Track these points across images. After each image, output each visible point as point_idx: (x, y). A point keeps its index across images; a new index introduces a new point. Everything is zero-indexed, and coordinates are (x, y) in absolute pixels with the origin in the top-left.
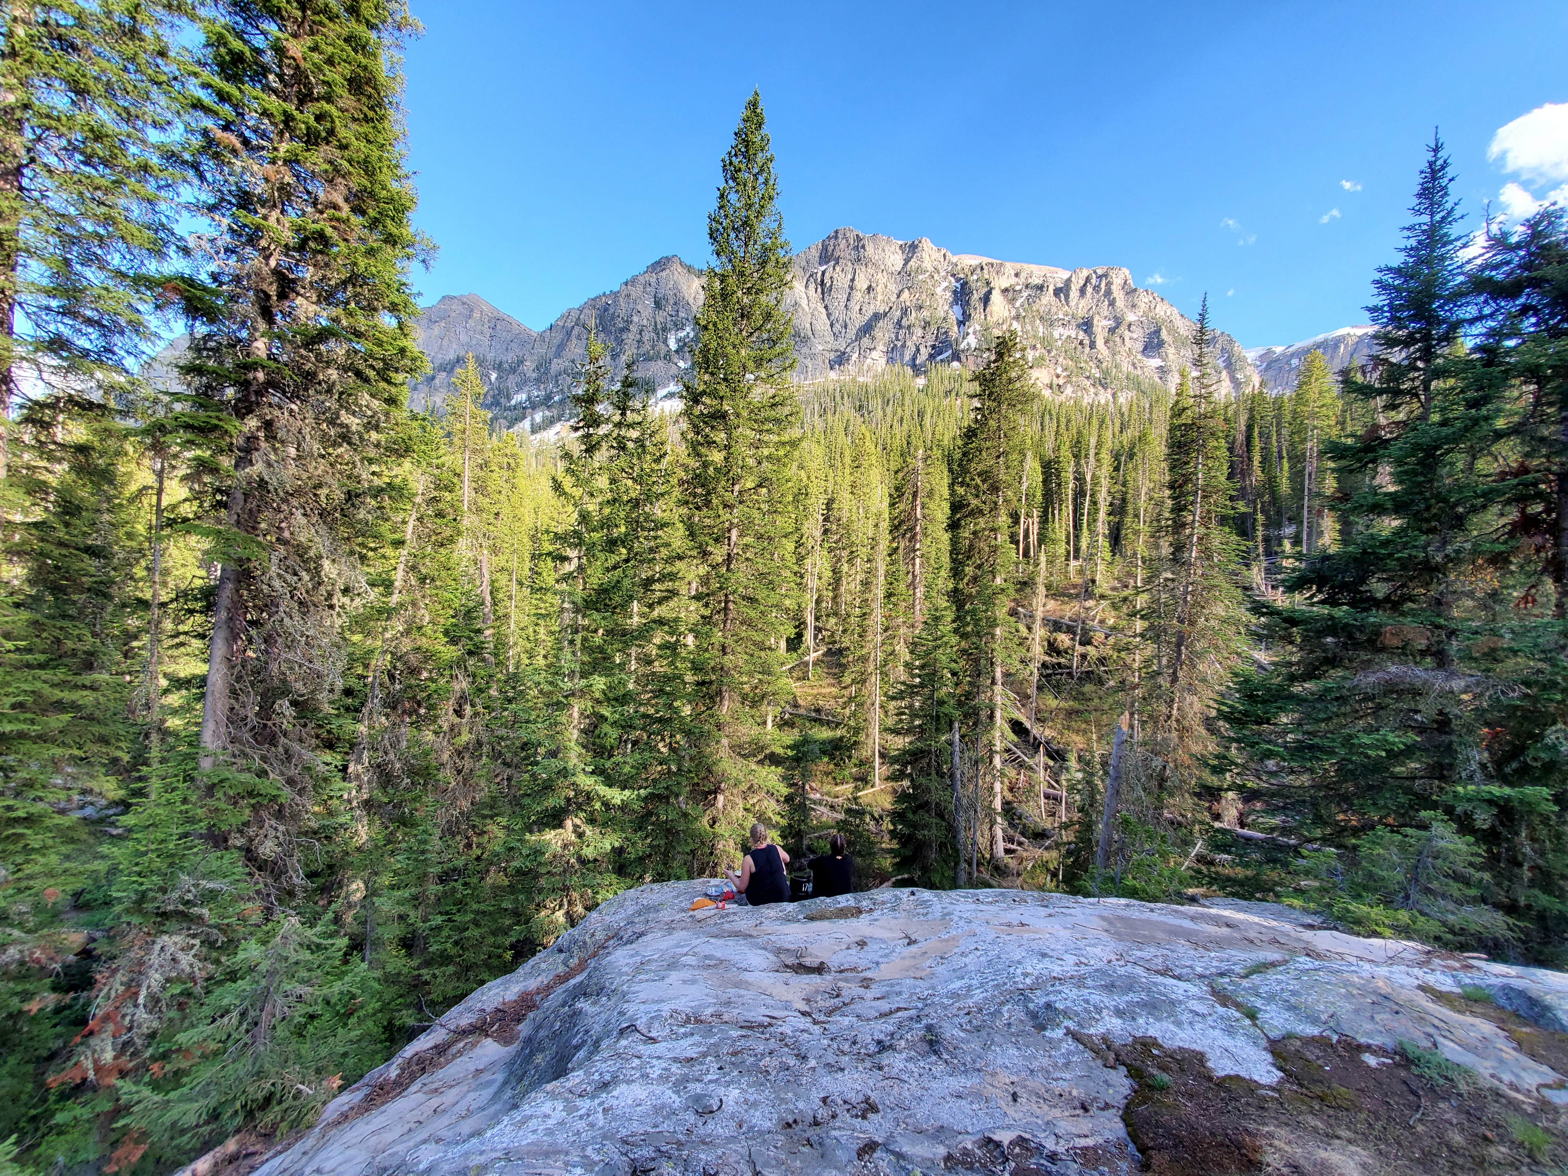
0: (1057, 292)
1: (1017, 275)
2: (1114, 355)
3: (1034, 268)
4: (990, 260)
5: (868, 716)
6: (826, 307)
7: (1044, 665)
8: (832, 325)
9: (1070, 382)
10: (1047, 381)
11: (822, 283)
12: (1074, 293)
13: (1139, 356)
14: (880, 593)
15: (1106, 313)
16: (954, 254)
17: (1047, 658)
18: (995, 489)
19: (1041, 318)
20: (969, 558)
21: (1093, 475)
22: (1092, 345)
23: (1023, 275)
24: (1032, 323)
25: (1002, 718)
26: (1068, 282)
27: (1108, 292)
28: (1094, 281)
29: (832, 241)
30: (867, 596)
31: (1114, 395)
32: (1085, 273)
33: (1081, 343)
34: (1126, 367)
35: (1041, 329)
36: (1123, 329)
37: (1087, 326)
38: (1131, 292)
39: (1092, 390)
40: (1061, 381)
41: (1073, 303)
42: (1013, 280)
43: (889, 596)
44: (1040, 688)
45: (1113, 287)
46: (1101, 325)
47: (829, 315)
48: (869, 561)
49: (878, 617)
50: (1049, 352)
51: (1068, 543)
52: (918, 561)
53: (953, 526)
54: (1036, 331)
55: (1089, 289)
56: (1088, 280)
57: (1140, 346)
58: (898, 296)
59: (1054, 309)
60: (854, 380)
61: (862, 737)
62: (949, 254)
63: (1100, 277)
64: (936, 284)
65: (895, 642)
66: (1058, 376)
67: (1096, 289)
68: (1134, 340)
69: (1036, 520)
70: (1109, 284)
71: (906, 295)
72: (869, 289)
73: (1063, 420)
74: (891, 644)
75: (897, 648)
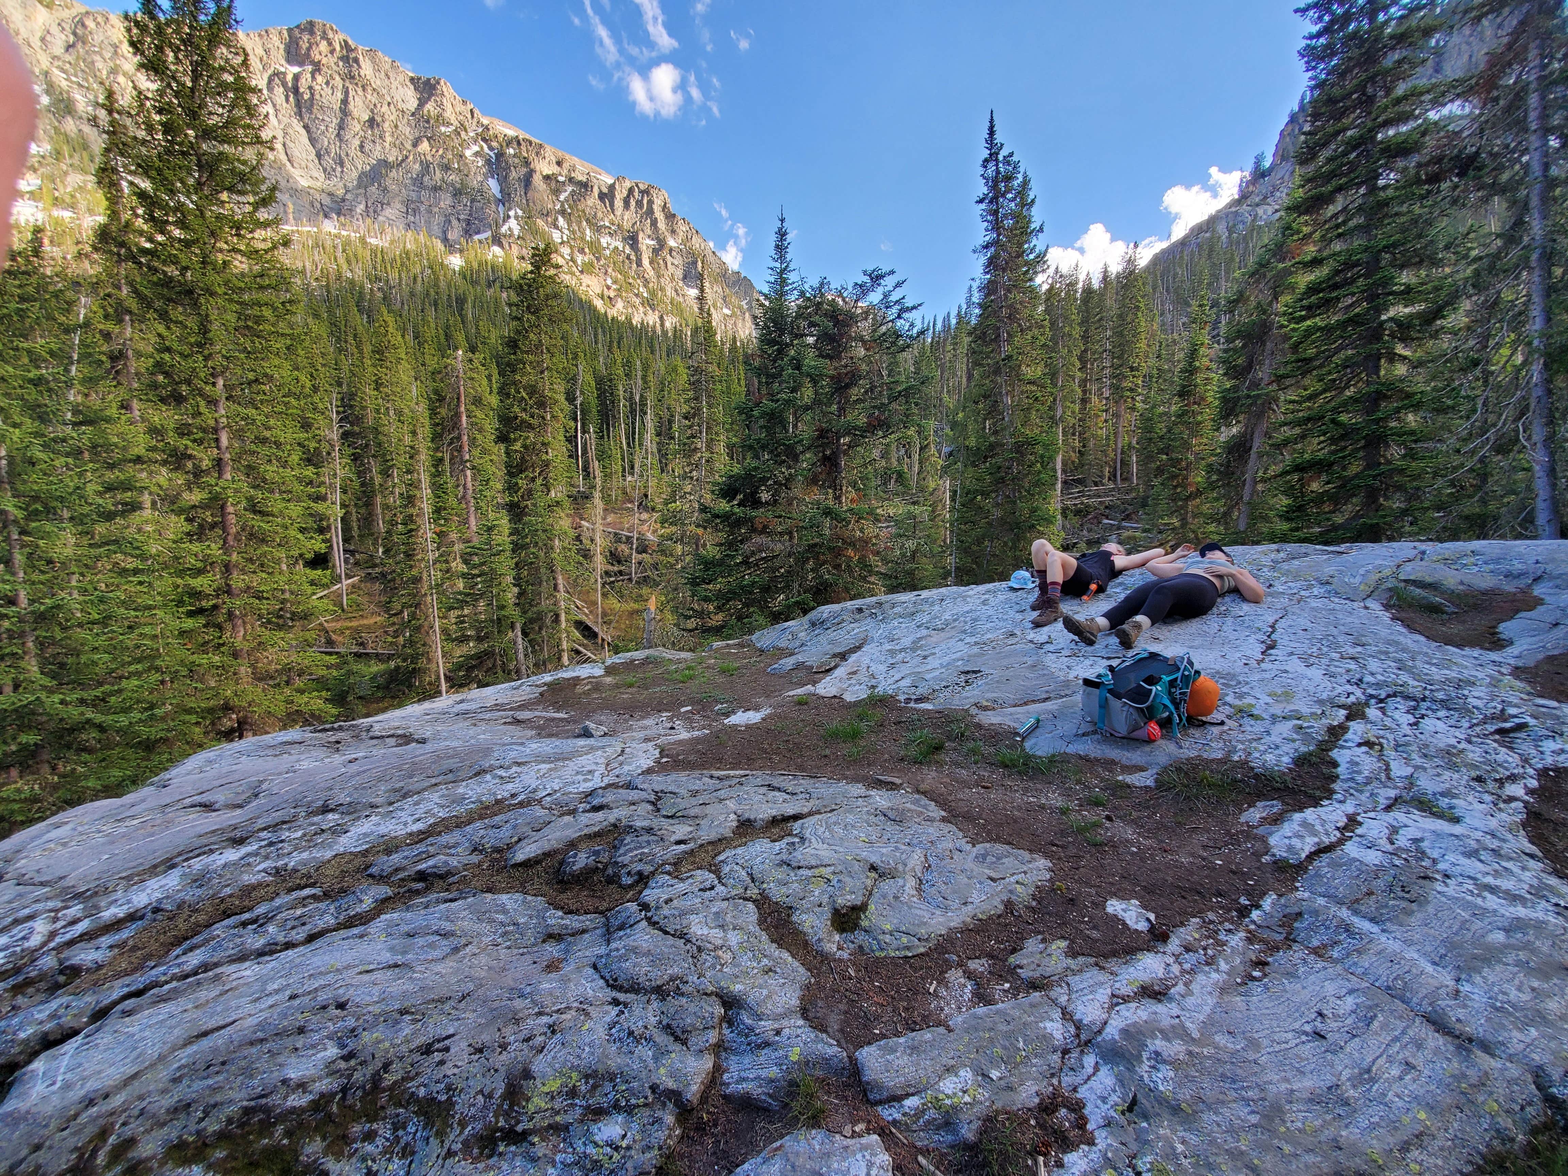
0: (602, 196)
1: (559, 163)
2: (658, 277)
3: (575, 160)
4: (528, 137)
5: (427, 640)
6: (306, 127)
7: (607, 573)
8: (319, 156)
9: (621, 296)
10: (598, 291)
11: (296, 90)
12: (619, 203)
13: (681, 284)
14: (427, 508)
15: (649, 232)
16: (484, 114)
17: (610, 568)
18: (541, 405)
19: (588, 221)
20: (521, 472)
21: (642, 396)
22: (639, 263)
23: (566, 165)
24: (579, 224)
25: (567, 621)
26: (612, 187)
27: (650, 212)
28: (636, 194)
29: (306, 37)
30: (411, 511)
31: (661, 318)
32: (628, 184)
33: (628, 257)
34: (670, 292)
35: (588, 232)
36: (665, 253)
37: (632, 240)
38: (670, 217)
39: (641, 309)
40: (612, 294)
41: (618, 212)
42: (555, 169)
43: (438, 511)
44: (604, 595)
45: (655, 207)
46: (646, 243)
47: (313, 141)
48: (409, 472)
49: (427, 531)
50: (598, 259)
51: (623, 460)
52: (469, 473)
53: (503, 438)
54: (584, 233)
55: (633, 203)
56: (631, 191)
57: (679, 273)
58: (415, 145)
59: (600, 215)
60: (362, 240)
61: (422, 663)
62: (477, 112)
63: (643, 192)
64: (464, 144)
65: (450, 558)
66: (609, 288)
67: (639, 204)
68: (675, 266)
69: (593, 436)
70: (651, 203)
71: (425, 146)
72: (371, 122)
73: (615, 335)
74: (447, 562)
75: (454, 565)
